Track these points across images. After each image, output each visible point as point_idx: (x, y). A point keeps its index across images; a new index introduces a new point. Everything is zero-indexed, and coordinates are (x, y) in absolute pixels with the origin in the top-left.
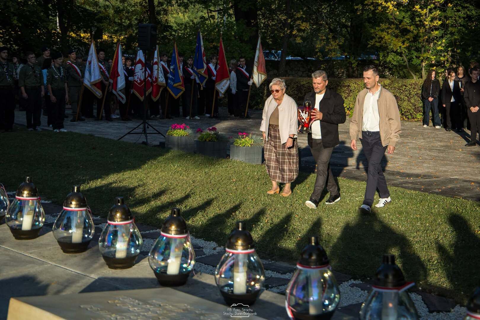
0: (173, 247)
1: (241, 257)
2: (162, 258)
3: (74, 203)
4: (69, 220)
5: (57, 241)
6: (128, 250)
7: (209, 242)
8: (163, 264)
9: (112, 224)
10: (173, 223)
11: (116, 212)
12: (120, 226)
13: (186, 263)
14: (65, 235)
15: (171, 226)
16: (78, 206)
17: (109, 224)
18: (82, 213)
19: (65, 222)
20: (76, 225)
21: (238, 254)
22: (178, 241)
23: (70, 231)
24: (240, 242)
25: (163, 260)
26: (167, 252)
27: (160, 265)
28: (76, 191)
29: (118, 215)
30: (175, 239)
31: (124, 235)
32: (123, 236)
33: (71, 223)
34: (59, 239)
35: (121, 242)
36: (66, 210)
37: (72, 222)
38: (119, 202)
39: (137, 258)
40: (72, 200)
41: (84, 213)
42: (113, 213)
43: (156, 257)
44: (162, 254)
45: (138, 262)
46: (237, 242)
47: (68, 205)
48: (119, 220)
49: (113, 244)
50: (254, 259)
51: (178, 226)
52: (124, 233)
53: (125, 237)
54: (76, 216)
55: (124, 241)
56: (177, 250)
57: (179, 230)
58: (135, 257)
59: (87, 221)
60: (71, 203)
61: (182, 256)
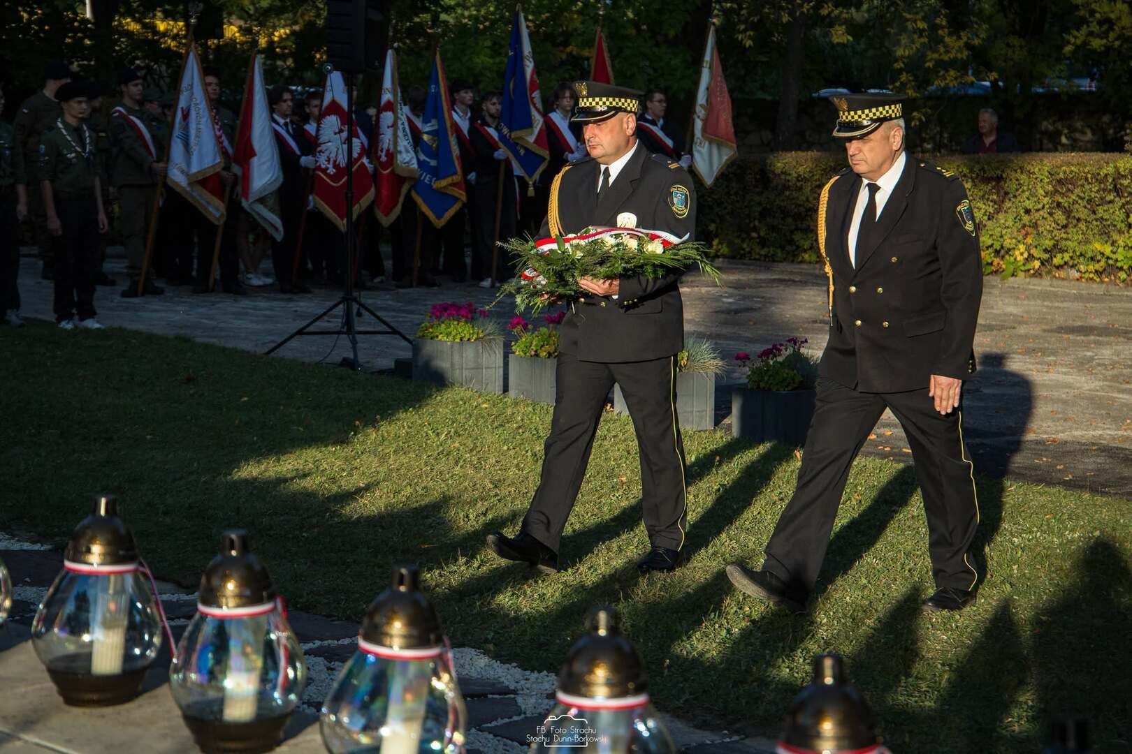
0: (396, 686)
1: (605, 718)
2: (361, 721)
3: (97, 549)
4: (83, 603)
5: (43, 667)
6: (262, 697)
7: (535, 675)
8: (365, 740)
9: (213, 616)
10: (395, 613)
11: (225, 578)
12: (238, 620)
13: (440, 738)
14: (71, 648)
15: (389, 621)
16: (108, 559)
17: (204, 616)
18: (123, 580)
19: (70, 608)
20: (104, 618)
21: (595, 711)
22: (413, 669)
23: (86, 638)
24: (601, 674)
25: (366, 729)
26: (377, 705)
27: (358, 743)
28: (103, 512)
29: (231, 586)
30: (405, 662)
31: (249, 649)
32: (245, 654)
33: (88, 611)
34: (51, 661)
35: (239, 670)
36: (74, 571)
37: (92, 608)
38: (232, 548)
39: (288, 721)
40: (92, 540)
41: (129, 580)
42: (215, 582)
43: (345, 720)
44: (365, 707)
45: (293, 733)
46: (591, 672)
47: (80, 554)
48: (232, 602)
49: (214, 676)
50: (648, 729)
51: (411, 622)
52: (249, 644)
53: (254, 657)
54: (105, 590)
55: (250, 670)
56: (409, 697)
57: (415, 632)
58: (283, 717)
59: (139, 605)
60: (89, 551)
61: (426, 718)
